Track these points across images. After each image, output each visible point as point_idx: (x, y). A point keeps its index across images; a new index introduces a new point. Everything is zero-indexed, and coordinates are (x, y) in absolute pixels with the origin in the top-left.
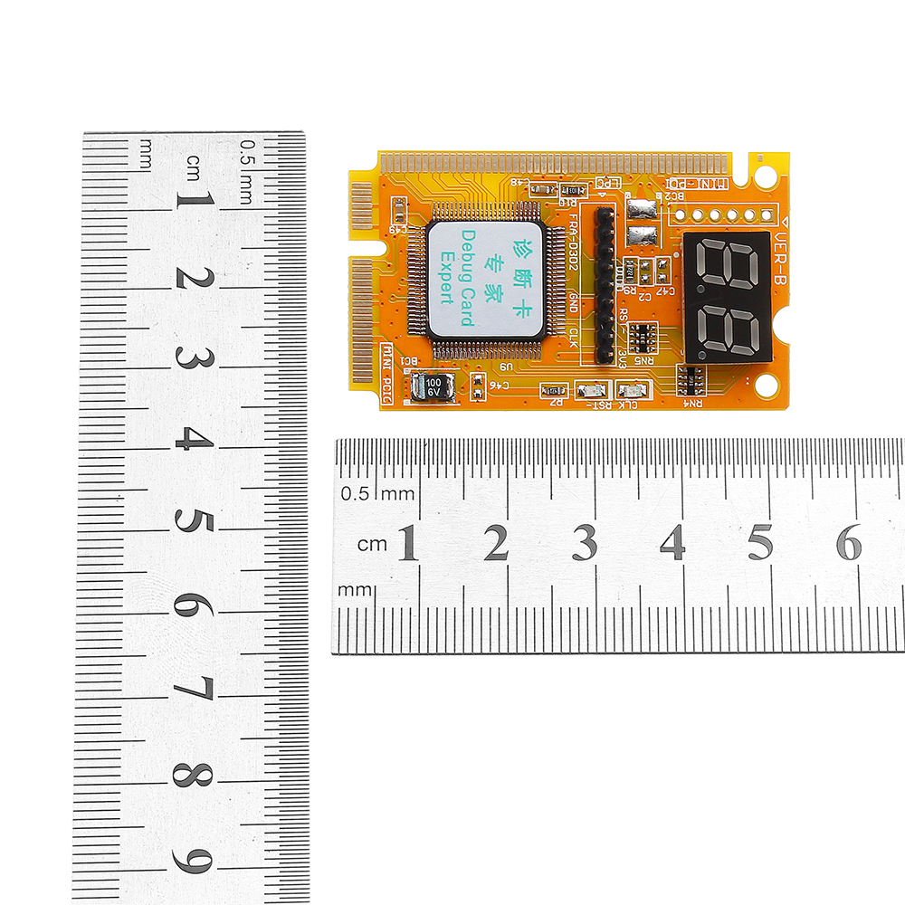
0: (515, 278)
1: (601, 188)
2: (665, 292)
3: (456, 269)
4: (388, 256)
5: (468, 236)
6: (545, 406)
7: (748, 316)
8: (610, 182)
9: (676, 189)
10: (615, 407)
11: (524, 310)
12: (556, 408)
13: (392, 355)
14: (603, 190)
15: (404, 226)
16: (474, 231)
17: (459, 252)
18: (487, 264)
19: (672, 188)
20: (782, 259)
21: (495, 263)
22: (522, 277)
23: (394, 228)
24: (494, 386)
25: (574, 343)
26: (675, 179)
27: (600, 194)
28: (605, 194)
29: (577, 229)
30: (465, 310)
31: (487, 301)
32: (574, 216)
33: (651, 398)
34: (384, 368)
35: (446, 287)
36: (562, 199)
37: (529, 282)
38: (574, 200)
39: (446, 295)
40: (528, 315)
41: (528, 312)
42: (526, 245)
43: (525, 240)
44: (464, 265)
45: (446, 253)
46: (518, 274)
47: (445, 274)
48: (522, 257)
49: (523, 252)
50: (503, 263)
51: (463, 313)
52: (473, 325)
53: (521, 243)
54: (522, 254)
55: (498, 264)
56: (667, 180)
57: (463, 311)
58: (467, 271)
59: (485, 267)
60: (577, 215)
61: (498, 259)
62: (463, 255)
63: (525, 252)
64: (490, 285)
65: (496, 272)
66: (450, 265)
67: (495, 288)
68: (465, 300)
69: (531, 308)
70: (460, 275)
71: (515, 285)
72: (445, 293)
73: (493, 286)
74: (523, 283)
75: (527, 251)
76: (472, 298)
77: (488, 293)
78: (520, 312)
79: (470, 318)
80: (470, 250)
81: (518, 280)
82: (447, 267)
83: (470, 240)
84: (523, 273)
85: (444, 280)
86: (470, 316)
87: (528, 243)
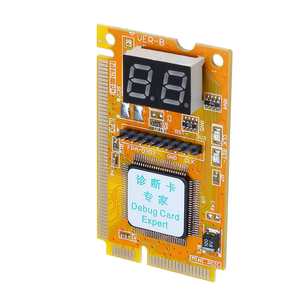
0: (156, 188)
1: (115, 130)
3: (151, 216)
4: (147, 246)
5: (134, 207)
6: (224, 184)
8: (112, 125)
9: (115, 90)
10: (226, 147)
11: (171, 187)
12: (226, 179)
13: (196, 257)
15: (133, 234)
16: (133, 203)
17: (142, 213)
18: (148, 200)
19: (115, 92)
20: (151, 39)
21: (148, 196)
22: (155, 183)
23: (134, 240)
24: (213, 208)
25: (192, 162)
26: (111, 89)
27: (118, 131)
28: (118, 128)
29: (135, 147)
30: (171, 217)
31: (167, 205)
33: (222, 126)
34: (202, 262)
35: (159, 224)
36: (120, 151)
37: (157, 181)
38: (120, 145)
39: (163, 225)
40: (174, 185)
41: (172, 185)
42: (139, 178)
43: (137, 178)
44: (149, 212)
45: (143, 220)
46: (153, 186)
47: (153, 223)
48: (145, 181)
49: (143, 181)
50: (148, 192)
51: (172, 219)
52: (178, 215)
53: (138, 180)
54: (144, 181)
55: (148, 195)
56: (111, 94)
57: (171, 218)
58: (151, 211)
59: (150, 202)
60: (128, 146)
61: (146, 194)
62: (144, 211)
63: (142, 179)
64: (159, 201)
65: (152, 197)
66: (148, 219)
67: (160, 199)
68: (166, 216)
69: (171, 183)
70: (154, 215)
71: (159, 189)
72: (162, 225)
73: (159, 200)
74: (158, 184)
75: (142, 178)
76: (165, 212)
77: (162, 203)
78: (172, 189)
79: (175, 215)
80: (141, 207)
81: (157, 186)
82: (150, 221)
83: (136, 206)
84: (153, 183)
85: (156, 224)
86: (174, 215)
87: (138, 177)
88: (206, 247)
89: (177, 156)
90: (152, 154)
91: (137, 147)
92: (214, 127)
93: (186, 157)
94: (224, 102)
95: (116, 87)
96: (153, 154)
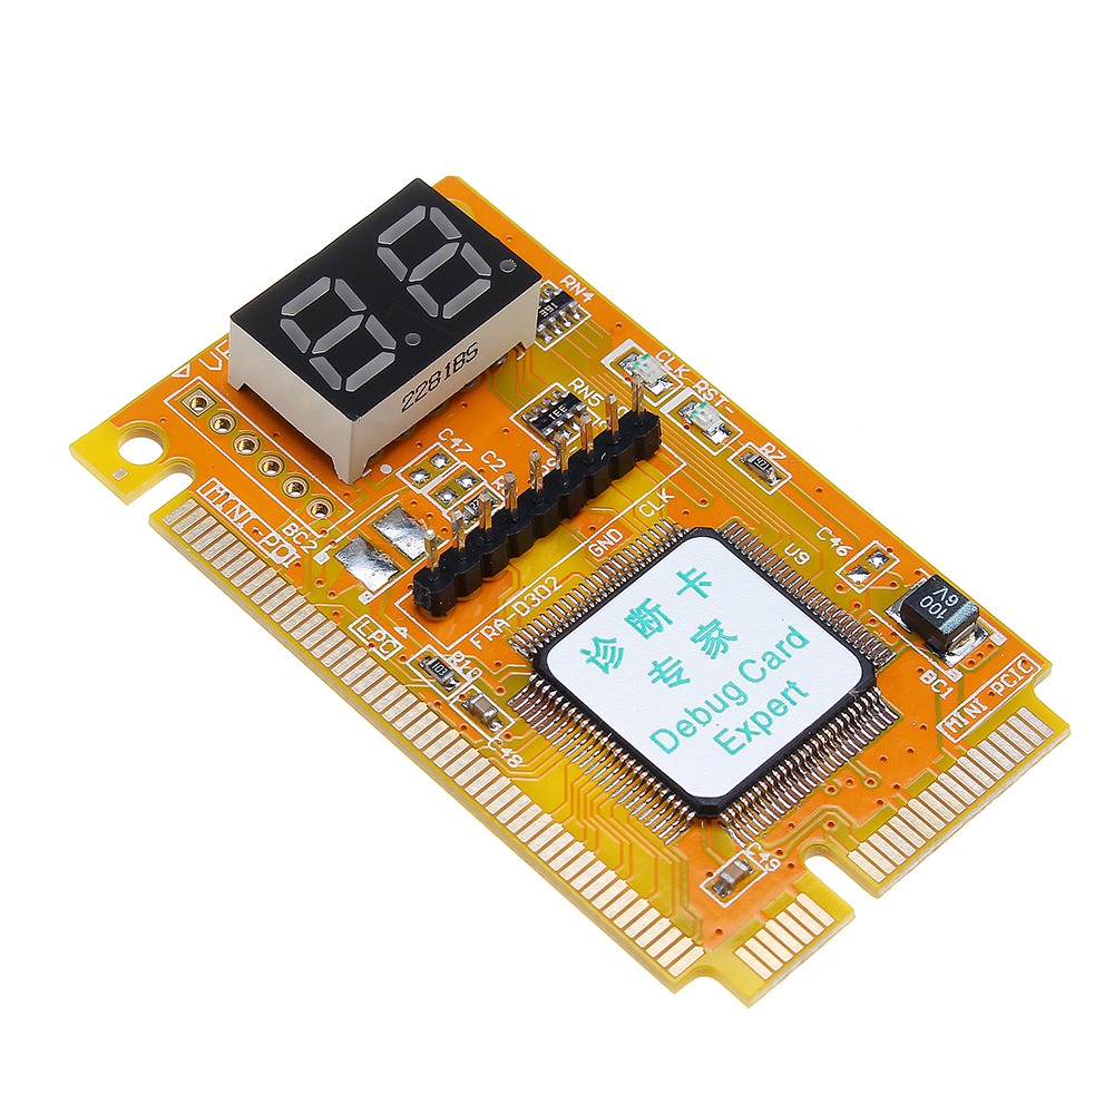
0: (660, 629)
1: (395, 642)
2: (457, 442)
3: (734, 717)
4: (817, 847)
5: (668, 742)
6: (794, 462)
7: (387, 256)
8: (373, 636)
9: (287, 545)
10: (692, 377)
11: (694, 583)
12: (780, 446)
13: (955, 713)
14: (397, 636)
15: (748, 853)
16: (653, 737)
17: (705, 734)
18: (680, 682)
19: (292, 550)
21: (667, 674)
22: (646, 621)
23: (767, 864)
24: (841, 548)
25: (664, 497)
26: (273, 556)
27: (404, 635)
28: (398, 629)
29: (490, 623)
30: (782, 656)
31: (735, 638)
32: (476, 643)
33: (629, 344)
34: (985, 708)
35: (777, 708)
36: (468, 677)
37: (643, 606)
38: (451, 661)
39: (789, 699)
40: (694, 570)
41: (689, 573)
42: (593, 654)
43: (588, 661)
44: (718, 711)
45: (727, 749)
46: (649, 631)
47: (759, 725)
48: (617, 646)
49: (610, 651)
50: (655, 663)
51: (789, 656)
52: (790, 628)
53: (597, 663)
54: (613, 648)
55: (664, 669)
56: (286, 565)
57: (785, 658)
58: (720, 700)
59: (687, 681)
60: (471, 640)
61: (657, 674)
62: (704, 724)
63: (606, 648)
64: (708, 653)
65: (679, 662)
66: (738, 730)
67: (704, 642)
68: (767, 668)
69: (679, 574)
70: (738, 704)
71: (670, 622)
72: (787, 703)
73: (703, 649)
74: (655, 613)
75: (602, 645)
76: (753, 662)
77: (722, 648)
78: (701, 584)
79: (785, 640)
80: (686, 722)
81: (658, 623)
82: (745, 730)
83: (671, 734)
84: (639, 625)
85: (770, 720)
86: (782, 642)
87: (587, 653)
88: (947, 617)
89: (616, 524)
90: (552, 589)
91: (496, 616)
92: (617, 364)
93: (635, 503)
94: (571, 287)
95: (283, 535)
96: (556, 589)
